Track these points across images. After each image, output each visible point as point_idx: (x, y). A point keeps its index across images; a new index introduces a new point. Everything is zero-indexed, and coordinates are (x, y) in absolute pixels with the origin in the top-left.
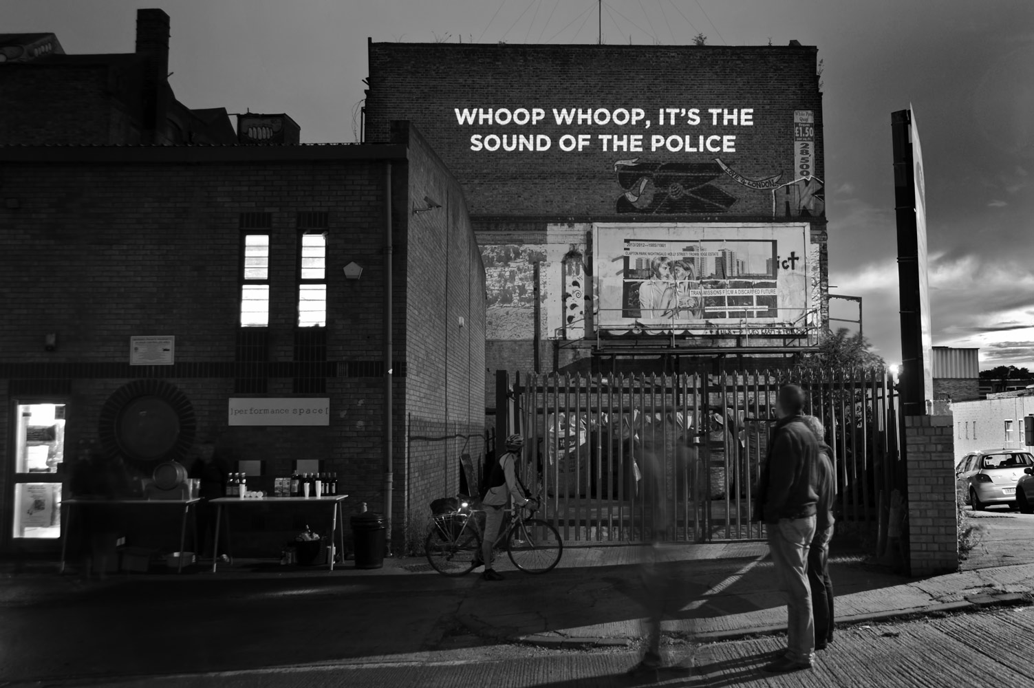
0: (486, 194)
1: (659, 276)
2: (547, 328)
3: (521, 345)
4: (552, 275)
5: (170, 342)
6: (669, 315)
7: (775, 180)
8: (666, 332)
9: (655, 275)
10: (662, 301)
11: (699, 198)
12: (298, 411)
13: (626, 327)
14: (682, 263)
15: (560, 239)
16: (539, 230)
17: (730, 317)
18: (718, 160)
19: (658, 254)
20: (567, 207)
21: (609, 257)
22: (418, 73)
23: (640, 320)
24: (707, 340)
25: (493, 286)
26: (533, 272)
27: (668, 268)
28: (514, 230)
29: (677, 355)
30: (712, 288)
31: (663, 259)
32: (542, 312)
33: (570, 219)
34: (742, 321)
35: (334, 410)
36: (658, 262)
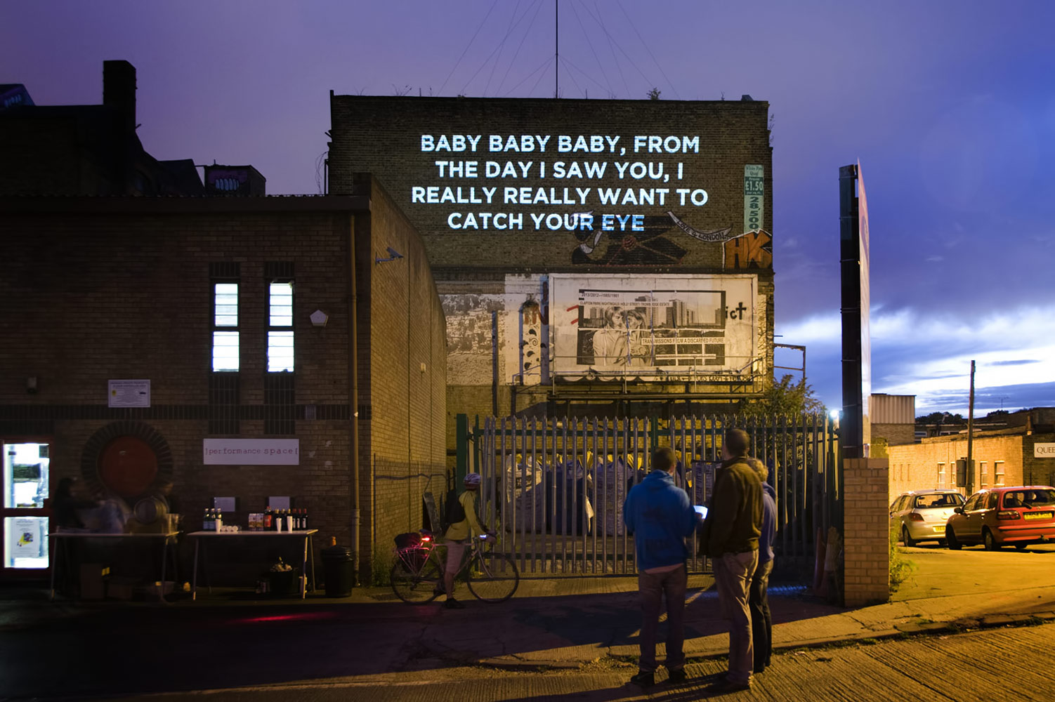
0: (446, 245)
1: (612, 325)
2: (504, 375)
3: (480, 390)
4: (510, 324)
5: (146, 386)
6: (621, 362)
7: (726, 233)
8: (619, 378)
9: (608, 325)
10: (615, 349)
11: (651, 250)
12: (269, 451)
13: (581, 374)
14: (634, 312)
15: (517, 289)
16: (497, 280)
17: (679, 365)
18: (670, 213)
19: (611, 304)
20: (525, 258)
21: (564, 306)
22: (380, 126)
23: (593, 367)
24: (658, 387)
25: (453, 333)
26: (491, 320)
27: (621, 317)
28: (473, 280)
29: (629, 400)
30: (663, 336)
31: (616, 309)
32: (500, 359)
33: (527, 270)
34: (690, 368)
35: (303, 449)
36: (611, 311)
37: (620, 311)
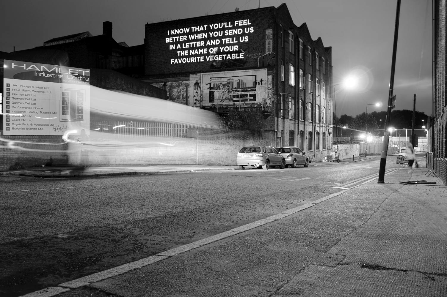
4: (191, 90)
6: (222, 101)
7: (259, 54)
8: (221, 107)
9: (218, 89)
10: (220, 96)
13: (210, 106)
14: (227, 84)
16: (188, 76)
17: (241, 101)
18: (241, 49)
20: (197, 68)
21: (205, 83)
23: (214, 103)
24: (234, 109)
26: (186, 89)
27: (223, 86)
28: (181, 77)
30: (236, 92)
31: (221, 83)
32: (188, 101)
33: (196, 72)
34: (244, 102)
36: (220, 84)
37: (222, 84)
